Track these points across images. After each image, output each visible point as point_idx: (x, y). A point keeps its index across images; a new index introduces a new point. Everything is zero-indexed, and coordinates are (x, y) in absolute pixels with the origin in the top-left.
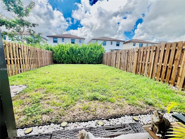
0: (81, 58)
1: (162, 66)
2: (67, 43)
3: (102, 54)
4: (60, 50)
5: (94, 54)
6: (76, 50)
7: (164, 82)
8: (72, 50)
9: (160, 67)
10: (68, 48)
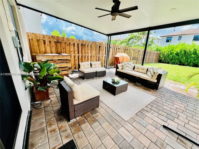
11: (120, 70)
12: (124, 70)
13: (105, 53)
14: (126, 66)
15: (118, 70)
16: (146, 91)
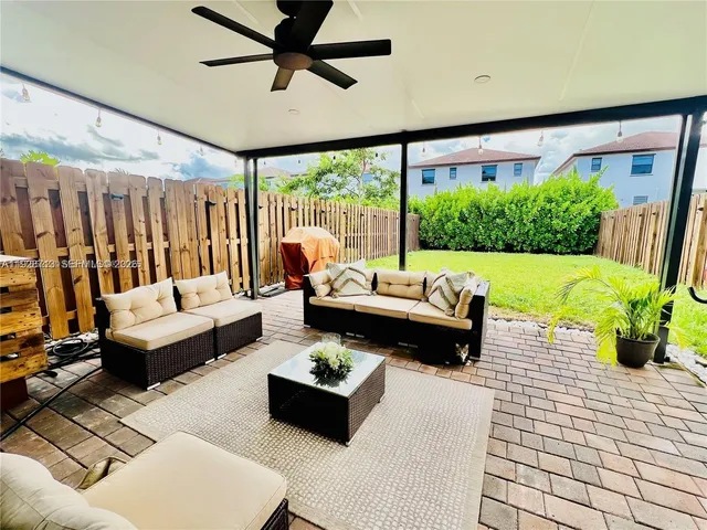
0: (505, 234)
3: (597, 216)
4: (440, 209)
5: (557, 217)
8: (478, 208)
10: (464, 204)
11: (322, 298)
12: (339, 299)
13: (238, 230)
14: (342, 279)
15: (312, 300)
16: (448, 375)
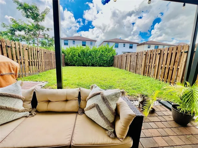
0: (92, 61)
1: (165, 67)
2: (79, 46)
3: (113, 56)
4: (72, 52)
5: (105, 56)
6: (87, 52)
7: (167, 81)
8: (84, 53)
9: (163, 68)
10: (80, 51)
